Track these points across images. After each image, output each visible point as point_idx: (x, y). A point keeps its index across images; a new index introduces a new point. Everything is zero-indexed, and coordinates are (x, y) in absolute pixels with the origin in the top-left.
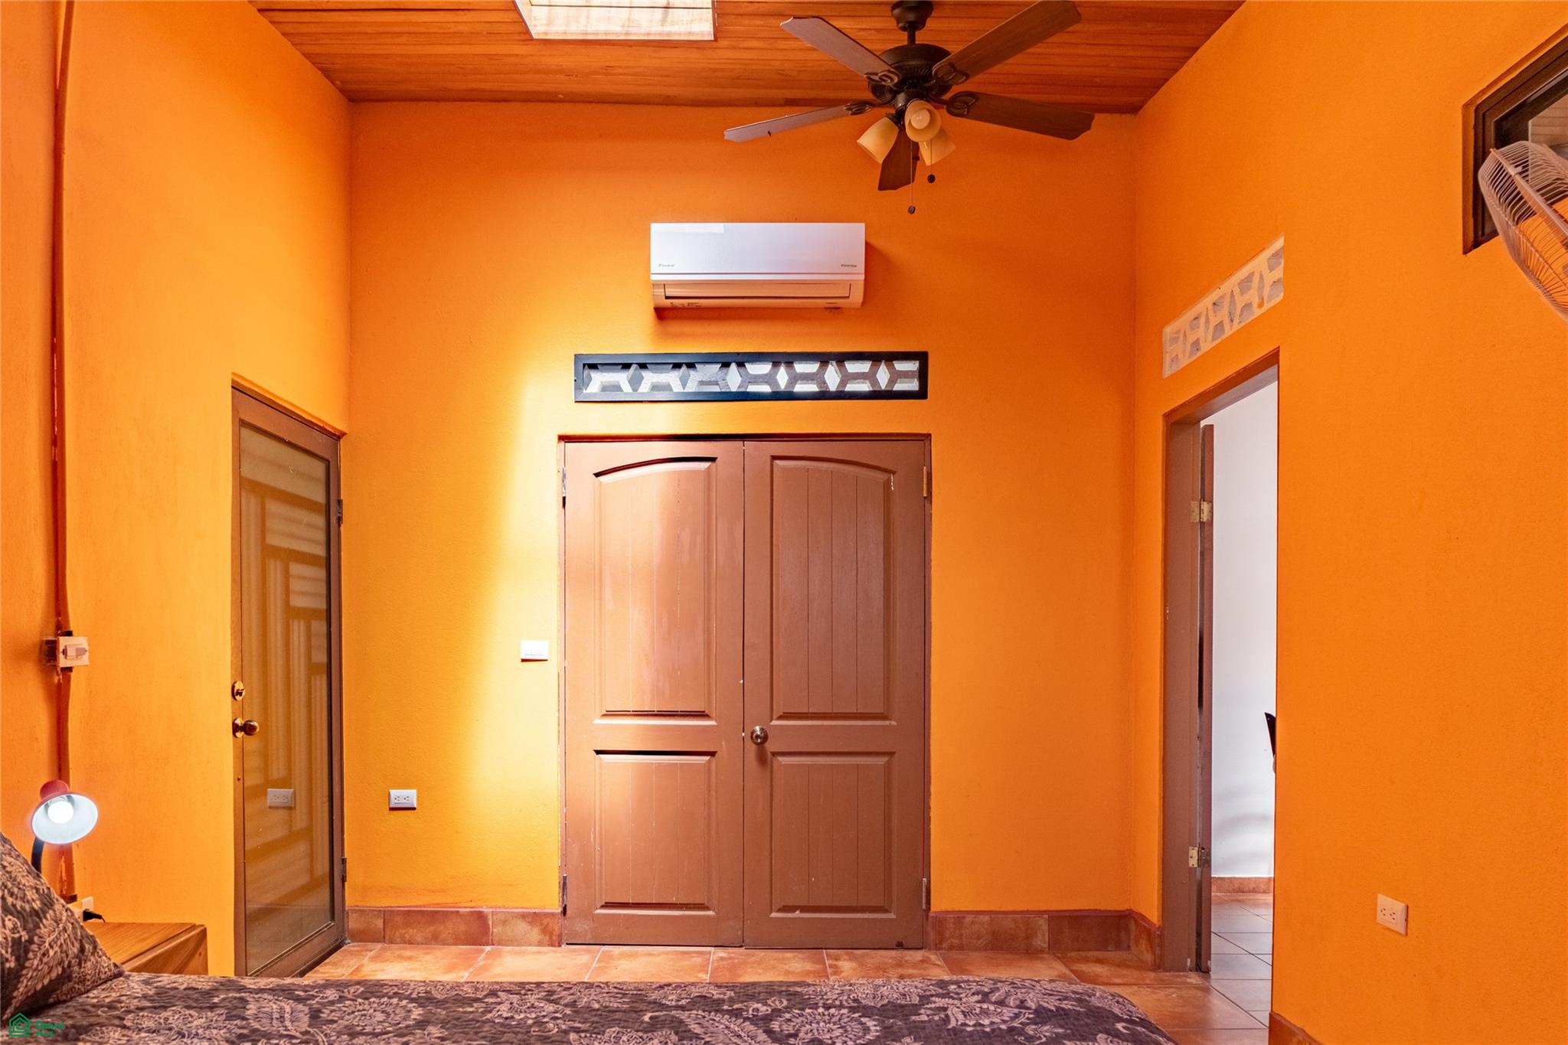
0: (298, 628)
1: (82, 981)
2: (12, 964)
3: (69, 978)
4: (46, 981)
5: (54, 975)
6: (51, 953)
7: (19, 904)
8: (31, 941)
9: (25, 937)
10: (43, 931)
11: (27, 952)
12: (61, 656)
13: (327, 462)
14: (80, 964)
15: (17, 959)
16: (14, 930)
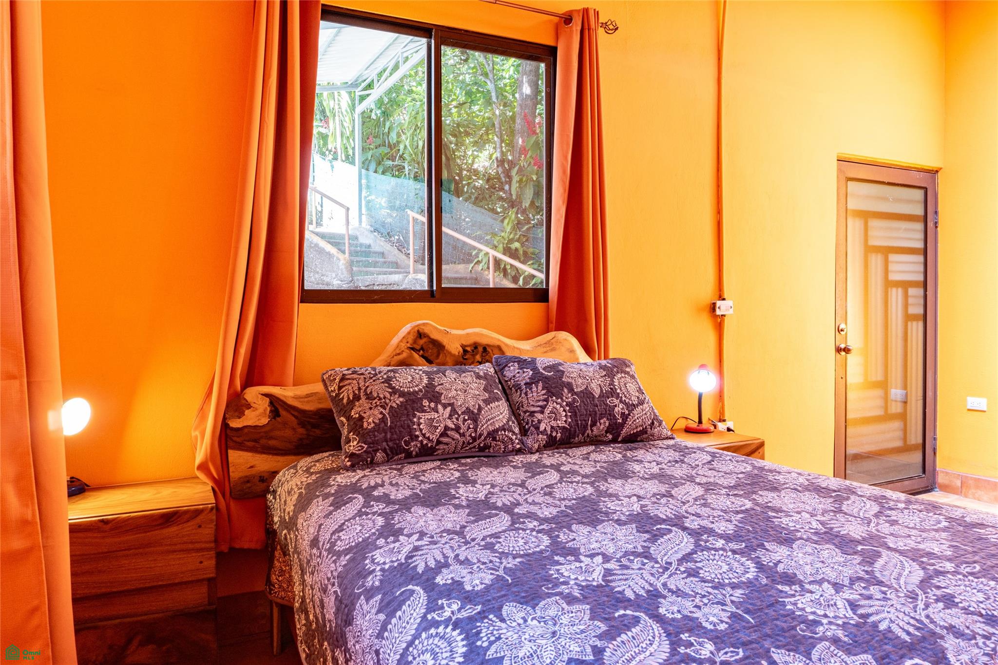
0: (896, 295)
1: (653, 435)
2: (620, 421)
3: (646, 433)
4: (635, 431)
5: (639, 430)
6: (637, 421)
7: (627, 401)
8: (629, 414)
9: (627, 412)
10: (635, 412)
11: (627, 418)
12: (717, 310)
13: (925, 189)
14: (651, 429)
15: (623, 420)
16: (622, 409)
